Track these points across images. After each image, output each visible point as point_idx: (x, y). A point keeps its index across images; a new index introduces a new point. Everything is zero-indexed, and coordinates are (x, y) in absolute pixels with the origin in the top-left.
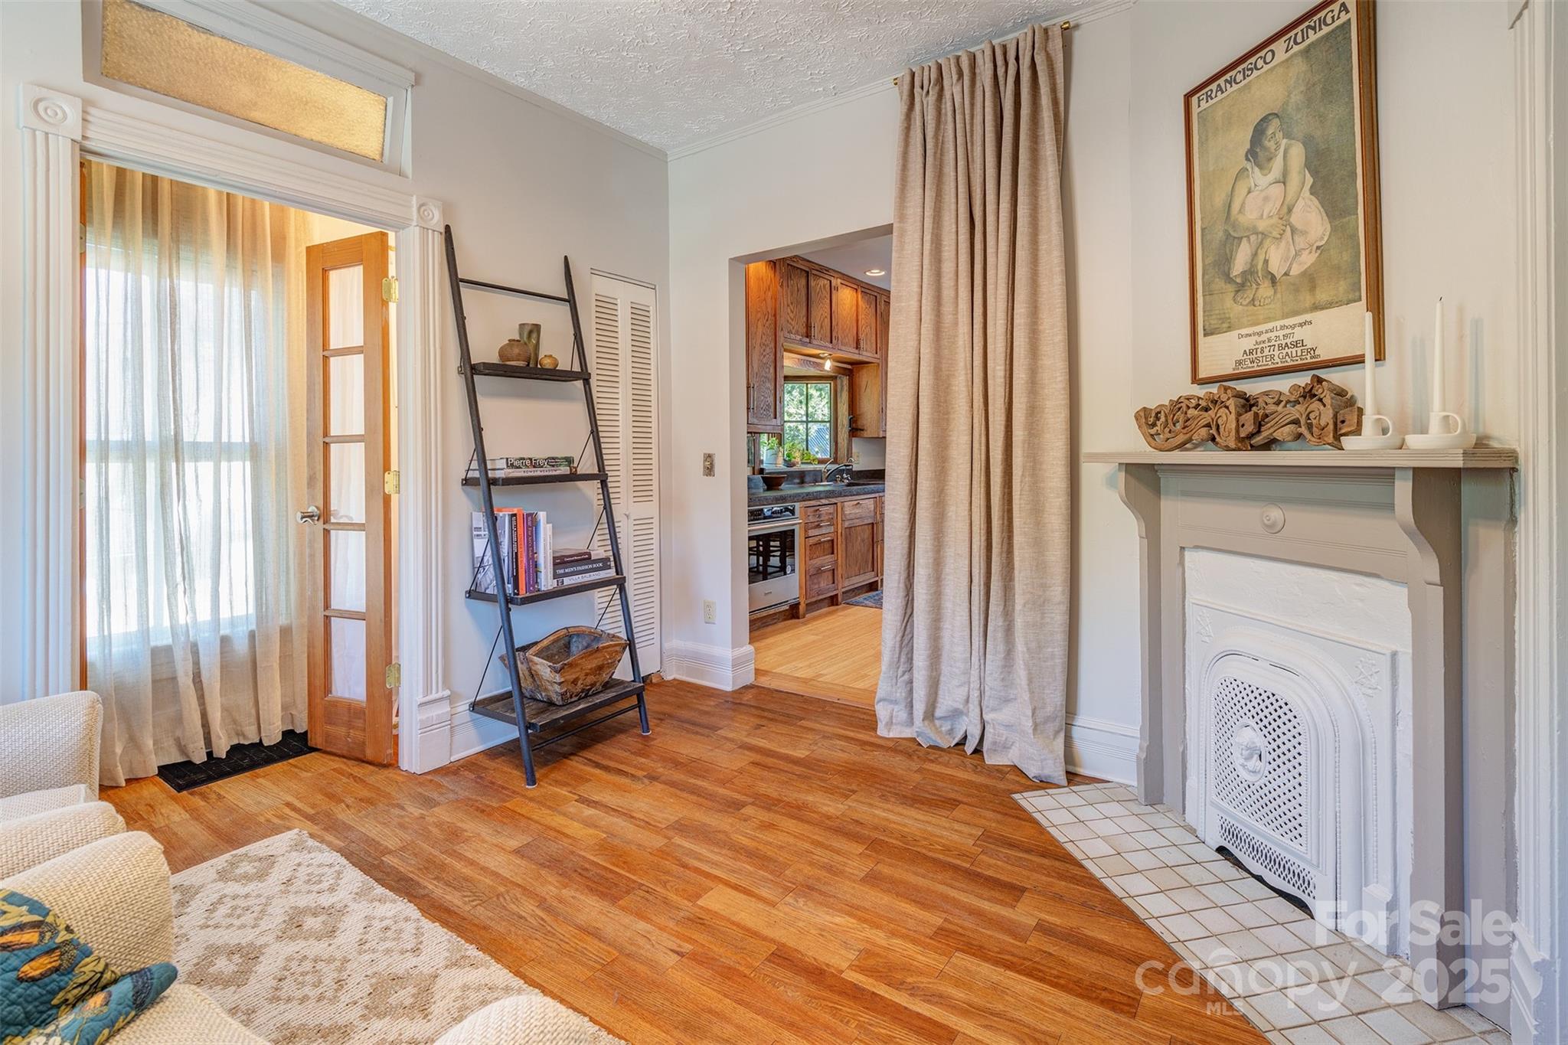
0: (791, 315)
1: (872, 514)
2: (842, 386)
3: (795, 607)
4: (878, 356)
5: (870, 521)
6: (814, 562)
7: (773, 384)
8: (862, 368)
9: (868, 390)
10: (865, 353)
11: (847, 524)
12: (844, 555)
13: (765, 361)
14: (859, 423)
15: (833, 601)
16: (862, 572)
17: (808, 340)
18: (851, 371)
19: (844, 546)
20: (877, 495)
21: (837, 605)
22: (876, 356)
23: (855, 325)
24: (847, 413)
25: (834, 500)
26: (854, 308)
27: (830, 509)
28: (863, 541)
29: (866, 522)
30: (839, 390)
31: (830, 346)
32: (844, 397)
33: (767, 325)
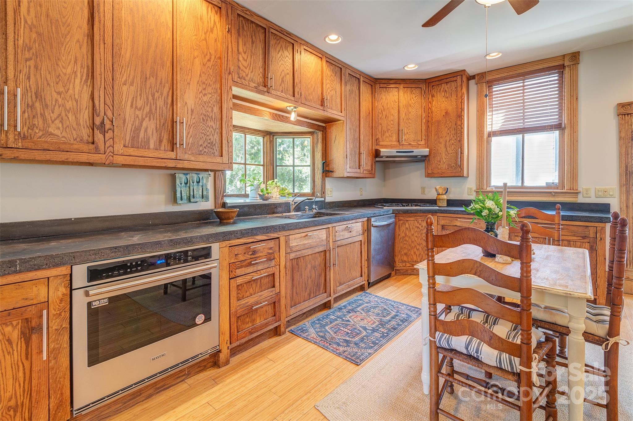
0: (244, 63)
1: (324, 243)
2: (318, 140)
3: (216, 355)
4: (343, 114)
5: (321, 249)
6: (243, 302)
7: (218, 123)
8: (332, 125)
9: (337, 142)
10: (329, 110)
11: (292, 256)
12: (289, 285)
13: (205, 99)
14: (330, 167)
15: (276, 332)
16: (312, 295)
17: (265, 89)
18: (325, 128)
19: (289, 277)
20: (330, 226)
21: (280, 335)
22: (340, 114)
23: (320, 86)
24: (321, 159)
25: (275, 235)
26: (319, 73)
27: (271, 244)
28: (314, 267)
29: (317, 250)
30: (315, 142)
31: (292, 98)
32: (319, 147)
33: (210, 64)
